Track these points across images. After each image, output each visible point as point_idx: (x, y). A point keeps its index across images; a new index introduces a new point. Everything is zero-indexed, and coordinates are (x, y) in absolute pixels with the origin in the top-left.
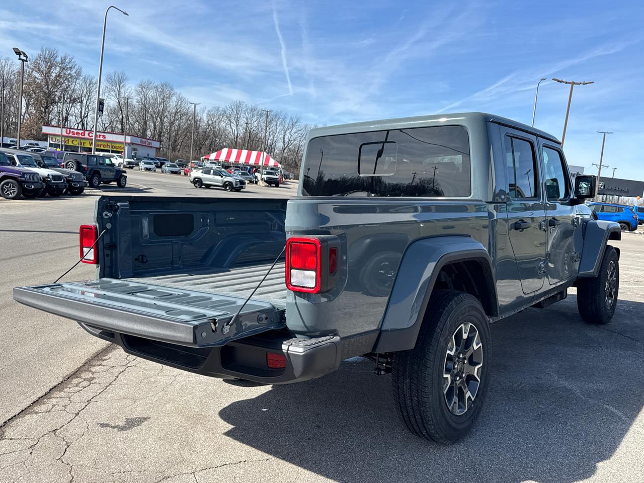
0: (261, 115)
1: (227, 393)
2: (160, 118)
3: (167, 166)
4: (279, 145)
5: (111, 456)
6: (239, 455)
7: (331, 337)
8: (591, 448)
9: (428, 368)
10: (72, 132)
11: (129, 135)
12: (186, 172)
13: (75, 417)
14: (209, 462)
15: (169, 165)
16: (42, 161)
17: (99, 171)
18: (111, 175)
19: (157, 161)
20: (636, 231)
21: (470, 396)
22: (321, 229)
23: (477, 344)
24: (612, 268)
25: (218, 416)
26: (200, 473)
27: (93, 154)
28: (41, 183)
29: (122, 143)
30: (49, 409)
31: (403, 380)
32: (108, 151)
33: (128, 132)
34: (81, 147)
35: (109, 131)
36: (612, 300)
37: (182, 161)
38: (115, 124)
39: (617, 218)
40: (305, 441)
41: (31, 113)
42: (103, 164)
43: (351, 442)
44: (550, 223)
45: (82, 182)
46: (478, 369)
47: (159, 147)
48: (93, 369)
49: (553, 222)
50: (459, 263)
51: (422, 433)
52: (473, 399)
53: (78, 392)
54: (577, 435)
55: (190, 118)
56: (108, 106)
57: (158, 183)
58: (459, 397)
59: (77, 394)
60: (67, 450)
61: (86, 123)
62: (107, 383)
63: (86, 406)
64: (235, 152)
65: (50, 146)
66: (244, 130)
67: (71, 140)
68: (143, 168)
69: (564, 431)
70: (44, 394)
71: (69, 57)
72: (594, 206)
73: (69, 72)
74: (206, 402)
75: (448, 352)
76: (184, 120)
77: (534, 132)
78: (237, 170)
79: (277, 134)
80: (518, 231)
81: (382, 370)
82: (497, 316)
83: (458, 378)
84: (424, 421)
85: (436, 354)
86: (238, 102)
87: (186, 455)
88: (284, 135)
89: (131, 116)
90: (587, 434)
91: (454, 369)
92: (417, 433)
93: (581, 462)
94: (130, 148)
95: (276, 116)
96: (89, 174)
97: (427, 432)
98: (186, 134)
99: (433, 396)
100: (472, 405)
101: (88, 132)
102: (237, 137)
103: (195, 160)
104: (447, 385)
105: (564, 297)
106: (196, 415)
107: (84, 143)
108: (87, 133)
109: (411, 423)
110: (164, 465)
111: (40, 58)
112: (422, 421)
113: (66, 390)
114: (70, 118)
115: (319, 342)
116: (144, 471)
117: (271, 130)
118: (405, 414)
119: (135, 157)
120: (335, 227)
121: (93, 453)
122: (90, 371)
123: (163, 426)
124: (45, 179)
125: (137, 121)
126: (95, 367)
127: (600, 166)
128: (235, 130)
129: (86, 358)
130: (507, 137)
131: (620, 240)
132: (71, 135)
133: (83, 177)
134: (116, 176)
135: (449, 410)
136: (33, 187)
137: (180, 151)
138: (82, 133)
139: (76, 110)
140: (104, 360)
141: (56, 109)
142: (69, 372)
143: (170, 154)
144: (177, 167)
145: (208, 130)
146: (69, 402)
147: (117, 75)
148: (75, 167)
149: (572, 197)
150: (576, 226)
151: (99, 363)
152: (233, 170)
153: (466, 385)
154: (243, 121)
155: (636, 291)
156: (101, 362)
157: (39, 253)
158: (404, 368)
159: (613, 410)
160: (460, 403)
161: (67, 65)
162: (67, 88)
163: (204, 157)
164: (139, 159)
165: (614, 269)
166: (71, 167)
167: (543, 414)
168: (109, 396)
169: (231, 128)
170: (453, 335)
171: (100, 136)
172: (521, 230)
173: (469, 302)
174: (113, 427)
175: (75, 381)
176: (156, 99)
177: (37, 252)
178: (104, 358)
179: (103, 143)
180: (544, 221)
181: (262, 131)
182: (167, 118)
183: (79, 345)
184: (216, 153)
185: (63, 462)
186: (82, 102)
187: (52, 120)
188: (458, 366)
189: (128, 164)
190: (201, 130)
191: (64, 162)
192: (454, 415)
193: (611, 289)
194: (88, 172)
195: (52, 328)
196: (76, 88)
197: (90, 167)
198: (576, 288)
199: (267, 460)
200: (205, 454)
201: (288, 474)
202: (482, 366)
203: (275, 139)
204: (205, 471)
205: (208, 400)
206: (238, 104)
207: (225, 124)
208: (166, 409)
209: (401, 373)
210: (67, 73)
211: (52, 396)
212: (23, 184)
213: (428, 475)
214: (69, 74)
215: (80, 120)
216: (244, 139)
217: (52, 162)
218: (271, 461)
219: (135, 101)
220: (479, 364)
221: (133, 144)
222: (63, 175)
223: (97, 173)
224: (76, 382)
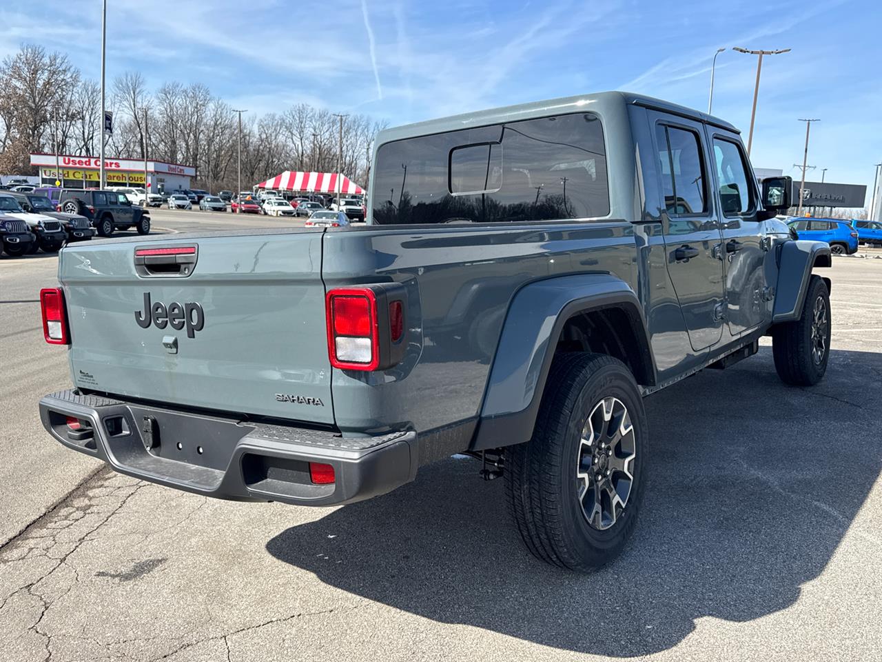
0: (334, 122)
1: (279, 517)
2: (194, 135)
3: (207, 201)
4: (362, 163)
5: (107, 618)
6: (291, 606)
7: (403, 433)
8: (794, 566)
9: (553, 467)
10: (73, 161)
11: (152, 161)
12: (233, 208)
13: (60, 564)
14: (248, 619)
15: (209, 200)
16: (29, 203)
17: (110, 213)
18: (128, 218)
19: (194, 195)
20: (855, 254)
21: (618, 502)
22: (377, 275)
23: (626, 428)
24: (821, 307)
25: (264, 550)
26: (234, 637)
27: (101, 190)
28: (30, 235)
29: (142, 172)
30: (23, 555)
31: (520, 485)
32: (124, 185)
33: (150, 156)
34: (86, 181)
35: (124, 156)
36: (821, 352)
37: (227, 193)
38: (132, 146)
39: (828, 237)
40: (387, 580)
41: (14, 137)
42: (116, 203)
43: (452, 578)
44: (727, 248)
45: (87, 229)
46: (629, 462)
47: (194, 175)
48: (90, 493)
49: (732, 247)
50: (596, 312)
51: (551, 559)
52: (624, 506)
53: (68, 527)
54: (775, 548)
55: (236, 131)
56: (121, 122)
57: (195, 225)
58: (602, 504)
59: (64, 531)
60: (45, 613)
61: (91, 147)
62: (108, 512)
63: (77, 546)
64: (300, 176)
65: (42, 183)
66: (312, 145)
67: (71, 172)
68: (173, 205)
69: (756, 543)
70: (18, 533)
71: (60, 56)
72: (798, 223)
73: (62, 77)
74: (248, 532)
75: (583, 441)
76: (228, 135)
77: (700, 117)
78: (305, 201)
79: (357, 148)
80: (681, 261)
81: (490, 473)
82: (655, 385)
83: (600, 478)
84: (553, 542)
85: (563, 446)
86: (301, 106)
87: (216, 610)
88: (368, 149)
89: (154, 134)
90: (789, 545)
91: (593, 465)
92: (544, 559)
93: (780, 587)
94: (155, 178)
95: (355, 122)
96: (97, 217)
97: (557, 557)
98: (232, 155)
99: (562, 505)
100: (623, 515)
101: (95, 160)
102: (302, 155)
103: (246, 190)
104: (584, 488)
105: (755, 351)
106: (232, 551)
107: (90, 176)
108: (93, 161)
109: (534, 546)
110: (182, 628)
111: (20, 59)
112: (550, 542)
113: (49, 525)
114: (69, 141)
115: (384, 442)
116: (154, 638)
117: (349, 142)
118: (525, 533)
119: (162, 191)
120: (402, 271)
121: (81, 616)
122: (86, 496)
123: (184, 570)
124: (34, 229)
125: (163, 140)
126: (94, 490)
127: (805, 166)
128: (298, 145)
129: (81, 478)
130: (660, 126)
131: (830, 266)
132: (71, 165)
133: (88, 222)
134: (134, 218)
135: (588, 523)
136: (18, 240)
137: (225, 179)
138: (86, 162)
139: (76, 129)
140: (107, 479)
141: (49, 130)
142: (55, 500)
143: (210, 183)
144: (220, 202)
145: (261, 147)
146: (53, 542)
147: (129, 77)
148: (76, 210)
149: (758, 209)
150: (766, 250)
151: (100, 483)
152: (299, 202)
153: (612, 486)
154: (309, 131)
155: (856, 337)
156: (103, 482)
157: (22, 332)
158: (521, 467)
159: (826, 508)
160: (605, 512)
161: (58, 68)
162: (61, 99)
163: (257, 186)
164: (168, 194)
165: (823, 308)
166: (71, 210)
167: (727, 520)
168: (111, 531)
169: (293, 142)
170: (588, 416)
171: (111, 164)
172: (685, 259)
173: (612, 368)
174: (113, 576)
175: (64, 512)
176: (186, 108)
177: (20, 330)
178: (107, 476)
179: (116, 174)
180: (719, 245)
181: (336, 145)
182: (204, 134)
183: (73, 459)
184: (274, 178)
185: (37, 632)
186: (83, 118)
187: (44, 145)
188: (599, 459)
189: (153, 201)
190: (251, 148)
191: (60, 203)
192: (596, 530)
193: (821, 337)
194: (95, 215)
195: (35, 437)
196: (73, 98)
197: (98, 208)
198: (771, 338)
199: (331, 611)
200: (243, 608)
201: (361, 630)
202: (635, 458)
203: (356, 155)
204: (241, 634)
205: (251, 528)
206: (301, 108)
207: (285, 138)
208: (191, 545)
209: (516, 475)
210: (59, 78)
211: (30, 536)
212: (4, 237)
213: (562, 620)
214: (63, 80)
215: (83, 143)
216: (312, 157)
217: (44, 204)
218: (336, 612)
219: (158, 112)
220: (631, 454)
221: (157, 172)
222: (60, 221)
223: (108, 216)
224: (65, 514)
